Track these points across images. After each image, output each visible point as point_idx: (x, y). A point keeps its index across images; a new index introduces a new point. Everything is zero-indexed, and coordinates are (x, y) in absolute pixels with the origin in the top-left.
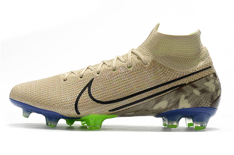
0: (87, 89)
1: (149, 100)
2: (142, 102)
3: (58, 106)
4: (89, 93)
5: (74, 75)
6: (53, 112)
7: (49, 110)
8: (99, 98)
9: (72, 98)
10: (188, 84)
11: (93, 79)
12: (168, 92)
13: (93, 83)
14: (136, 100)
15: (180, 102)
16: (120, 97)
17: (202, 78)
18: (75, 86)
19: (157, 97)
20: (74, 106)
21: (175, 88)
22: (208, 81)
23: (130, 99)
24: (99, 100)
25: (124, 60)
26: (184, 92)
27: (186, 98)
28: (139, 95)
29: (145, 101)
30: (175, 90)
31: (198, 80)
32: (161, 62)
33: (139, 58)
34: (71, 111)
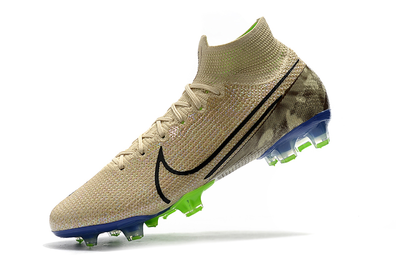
0: (161, 165)
1: (249, 138)
2: (241, 146)
3: (136, 207)
4: (166, 169)
5: (132, 156)
6: (132, 217)
7: (125, 217)
8: (185, 168)
9: (148, 186)
10: (285, 95)
11: (161, 147)
12: (266, 117)
13: (164, 153)
14: (232, 147)
15: (288, 122)
16: (209, 153)
17: (297, 79)
18: (142, 169)
19: (256, 129)
20: (158, 195)
21: (273, 107)
22: (305, 78)
23: (224, 149)
24: (185, 170)
25: (188, 104)
26: (285, 107)
27: (292, 113)
28: (233, 139)
29: (244, 143)
30: (274, 109)
31: (293, 84)
32: (236, 83)
33: (205, 91)
34: (157, 203)
